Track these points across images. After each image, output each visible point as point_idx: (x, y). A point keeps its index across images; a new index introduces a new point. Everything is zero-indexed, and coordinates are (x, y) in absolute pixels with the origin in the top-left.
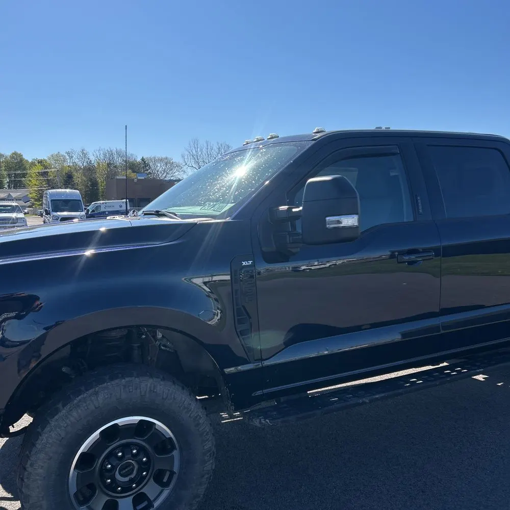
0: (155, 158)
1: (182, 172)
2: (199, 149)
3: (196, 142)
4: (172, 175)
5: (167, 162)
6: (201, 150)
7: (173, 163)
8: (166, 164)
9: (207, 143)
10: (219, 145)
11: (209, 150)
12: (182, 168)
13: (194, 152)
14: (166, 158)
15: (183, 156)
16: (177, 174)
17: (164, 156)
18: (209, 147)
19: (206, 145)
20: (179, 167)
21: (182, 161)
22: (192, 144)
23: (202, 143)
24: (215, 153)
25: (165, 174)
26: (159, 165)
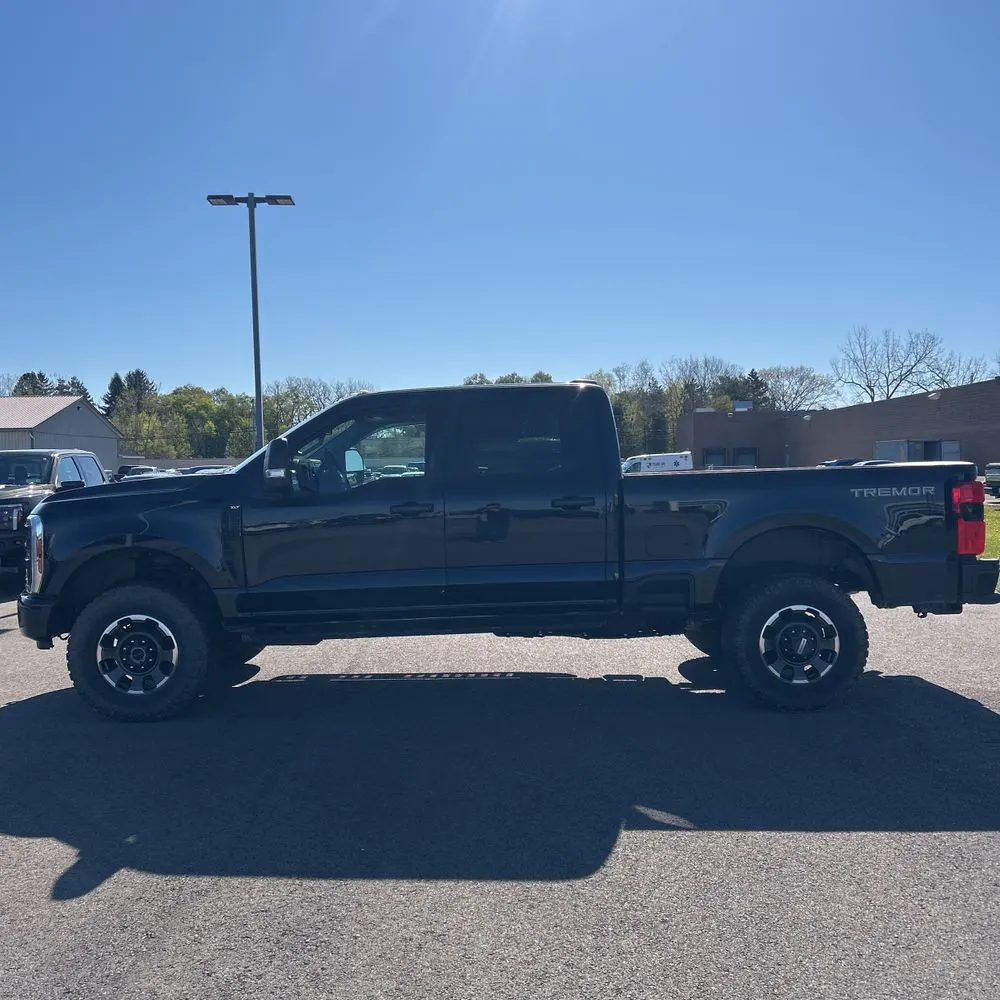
0: (778, 369)
1: (834, 395)
2: (868, 348)
3: (863, 333)
4: (811, 401)
5: (803, 376)
6: (874, 350)
7: (814, 378)
8: (802, 380)
9: (886, 333)
10: (913, 336)
11: (890, 347)
12: (833, 386)
14: (802, 369)
15: (834, 365)
16: (822, 398)
17: (796, 366)
18: (891, 342)
19: (883, 338)
20: (827, 383)
21: (831, 372)
22: (854, 339)
23: (876, 334)
24: (903, 353)
25: (799, 399)
26: (787, 383)
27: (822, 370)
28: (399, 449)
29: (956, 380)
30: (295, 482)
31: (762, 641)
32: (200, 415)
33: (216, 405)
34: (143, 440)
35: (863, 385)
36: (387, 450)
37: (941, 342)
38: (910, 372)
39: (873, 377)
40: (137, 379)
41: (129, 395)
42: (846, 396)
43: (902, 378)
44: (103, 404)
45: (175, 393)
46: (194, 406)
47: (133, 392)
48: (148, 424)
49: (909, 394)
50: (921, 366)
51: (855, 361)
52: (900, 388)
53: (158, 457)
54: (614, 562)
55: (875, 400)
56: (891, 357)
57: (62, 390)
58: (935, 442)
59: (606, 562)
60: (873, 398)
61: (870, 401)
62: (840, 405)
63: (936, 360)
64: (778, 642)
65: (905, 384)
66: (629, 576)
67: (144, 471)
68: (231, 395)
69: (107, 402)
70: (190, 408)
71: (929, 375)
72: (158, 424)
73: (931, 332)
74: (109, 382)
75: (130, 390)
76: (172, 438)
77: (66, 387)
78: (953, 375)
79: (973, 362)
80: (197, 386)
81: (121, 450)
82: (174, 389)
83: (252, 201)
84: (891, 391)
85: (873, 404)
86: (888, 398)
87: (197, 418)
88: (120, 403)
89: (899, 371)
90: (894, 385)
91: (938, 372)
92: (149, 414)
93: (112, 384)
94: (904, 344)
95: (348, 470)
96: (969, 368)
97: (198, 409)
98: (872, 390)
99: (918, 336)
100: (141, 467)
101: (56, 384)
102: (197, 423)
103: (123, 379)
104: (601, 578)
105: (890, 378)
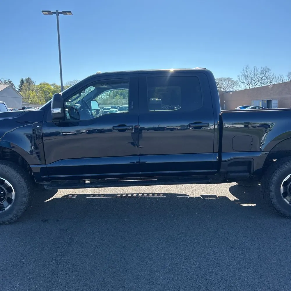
0: (222, 78)
1: (238, 86)
2: (249, 72)
3: (247, 67)
4: (231, 88)
5: (229, 80)
6: (251, 73)
7: (232, 81)
8: (229, 82)
9: (254, 68)
10: (262, 68)
11: (255, 72)
12: (238, 84)
13: (246, 74)
14: (229, 78)
15: (239, 77)
16: (234, 87)
17: (227, 77)
18: (256, 70)
19: (253, 69)
20: (236, 83)
21: (238, 79)
22: (245, 69)
23: (251, 68)
24: (259, 74)
25: (228, 87)
26: (224, 82)
27: (235, 79)
28: (108, 102)
29: (274, 82)
30: (68, 115)
31: (282, 187)
32: (48, 91)
33: (53, 88)
34: (31, 99)
35: (247, 83)
36: (105, 102)
37: (271, 70)
38: (261, 79)
39: (250, 81)
40: (28, 80)
41: (26, 84)
42: (242, 87)
43: (259, 81)
44: (18, 88)
45: (40, 84)
46: (46, 89)
47: (27, 84)
48: (32, 94)
49: (260, 86)
50: (264, 78)
51: (245, 76)
52: (258, 84)
53: (36, 104)
54: (217, 153)
55: (250, 88)
56: (256, 75)
57: (5, 83)
58: (271, 101)
59: (213, 153)
60: (250, 87)
61: (249, 88)
62: (240, 89)
63: (269, 76)
64: (288, 188)
65: (259, 83)
66: (223, 159)
67: (29, 108)
68: (57, 85)
69: (20, 87)
70: (45, 89)
71: (266, 80)
72: (35, 94)
73: (268, 67)
74: (20, 81)
75: (26, 83)
76: (40, 98)
77: (7, 82)
78: (274, 81)
79: (280, 77)
80: (47, 82)
81: (23, 102)
82: (40, 83)
83: (58, 13)
84: (255, 85)
85: (250, 89)
86: (254, 87)
87: (47, 92)
88: (23, 87)
89: (258, 79)
90: (256, 83)
91: (269, 79)
92: (32, 91)
93: (21, 82)
94: (260, 71)
95: (92, 109)
96: (278, 79)
97: (47, 89)
98: (250, 85)
99: (264, 68)
100: (29, 107)
101: (4, 81)
102: (47, 94)
103: (24, 80)
104: (211, 160)
105: (255, 81)
